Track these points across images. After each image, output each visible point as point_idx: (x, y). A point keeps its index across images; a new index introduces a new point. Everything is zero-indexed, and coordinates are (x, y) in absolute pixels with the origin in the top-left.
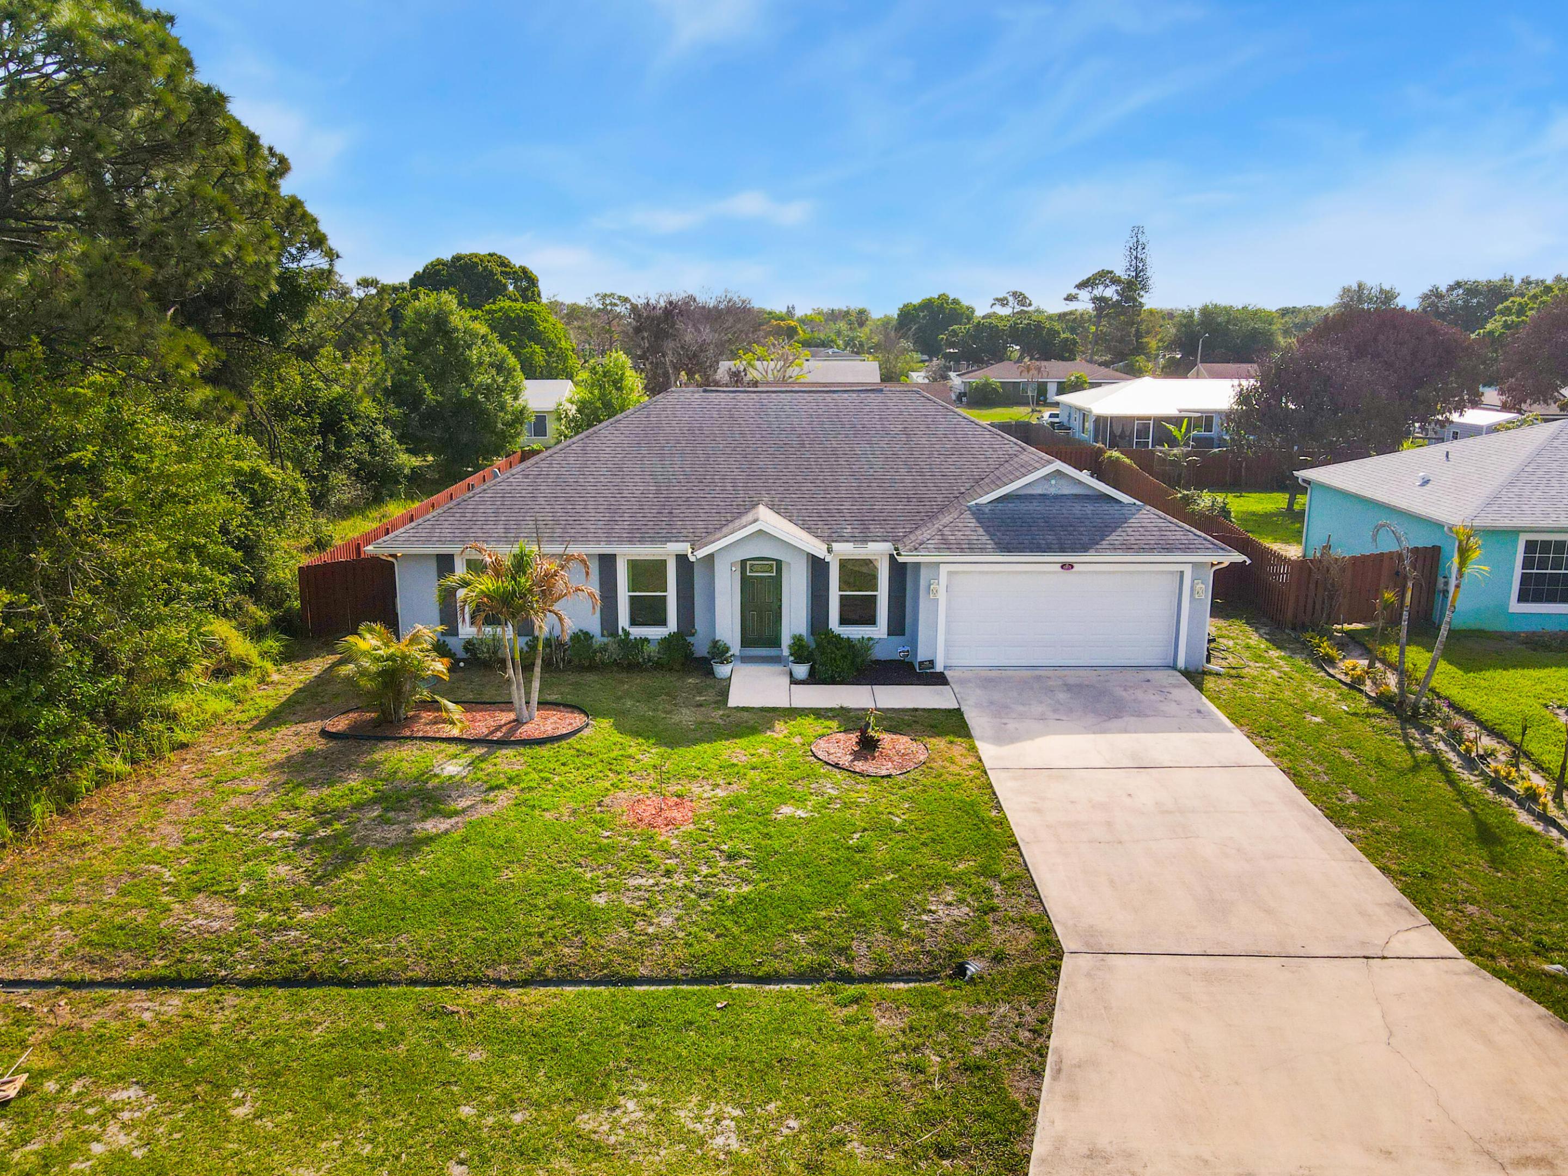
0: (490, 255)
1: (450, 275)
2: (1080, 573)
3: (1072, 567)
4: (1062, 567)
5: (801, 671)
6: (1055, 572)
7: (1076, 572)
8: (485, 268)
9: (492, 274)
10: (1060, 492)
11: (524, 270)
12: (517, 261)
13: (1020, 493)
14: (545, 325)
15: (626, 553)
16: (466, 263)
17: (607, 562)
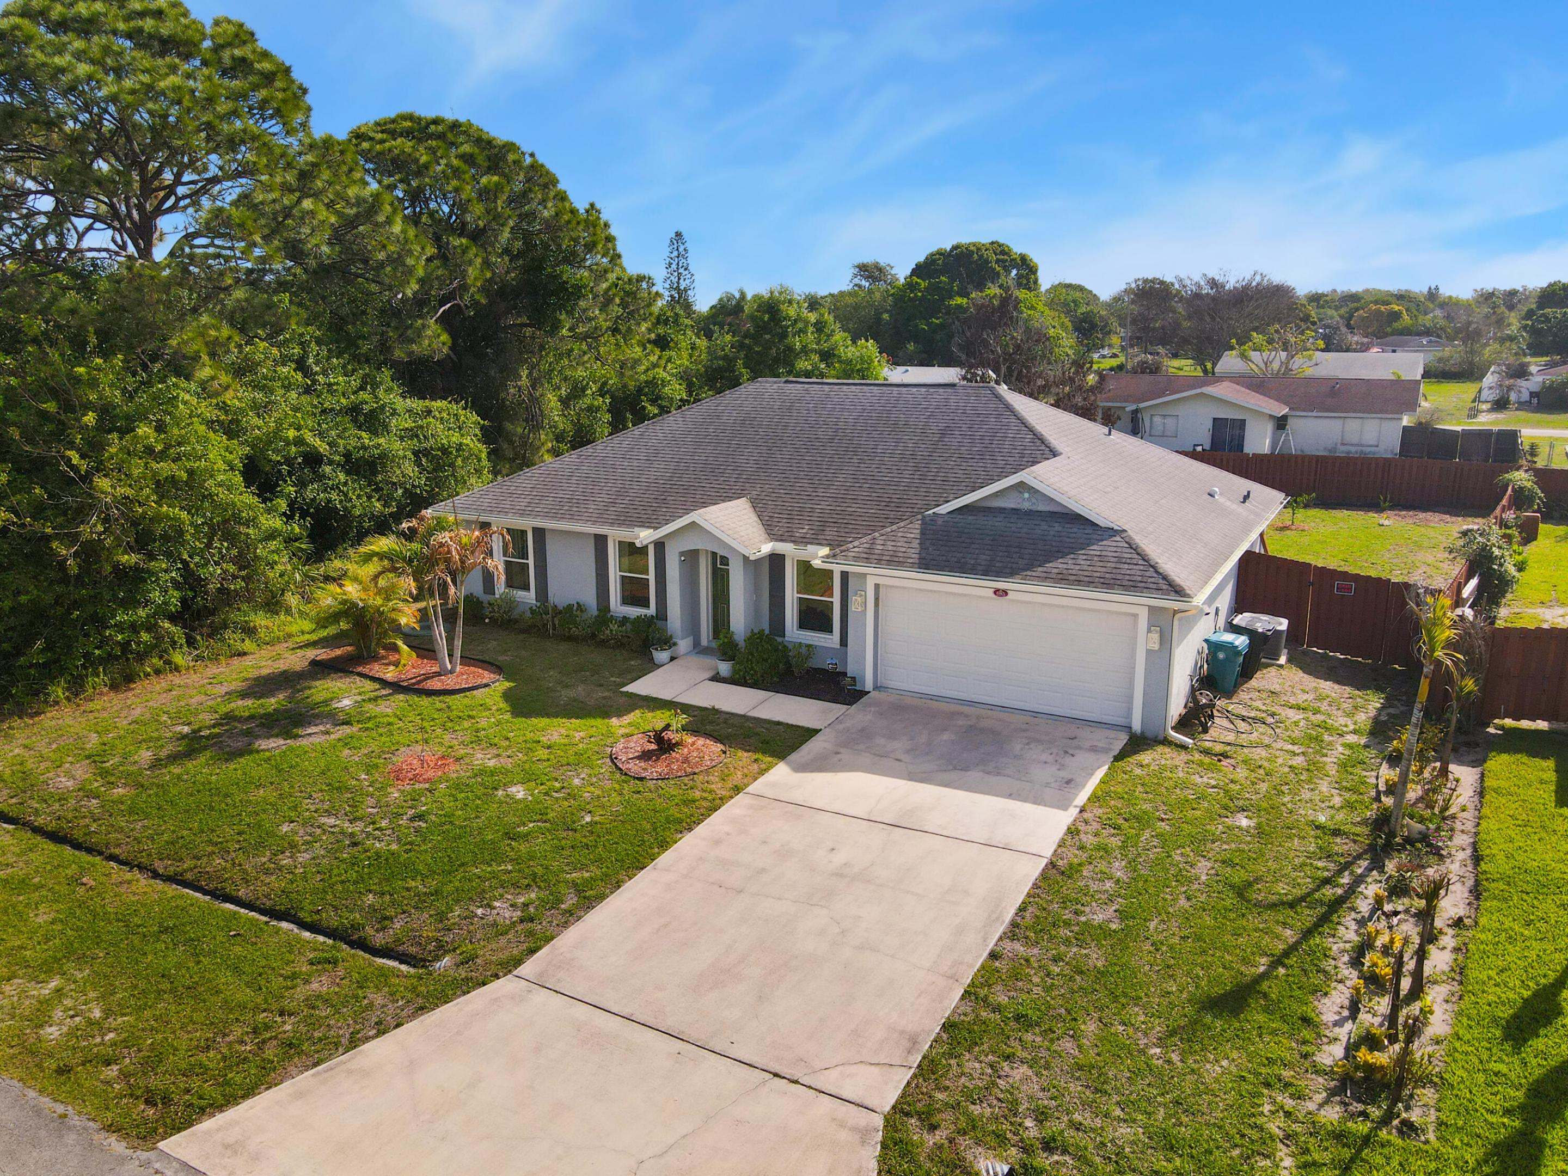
0: (993, 243)
1: (945, 264)
2: (1013, 601)
3: (1006, 594)
4: (995, 593)
5: (724, 668)
6: (988, 598)
7: (1010, 600)
8: (981, 257)
9: (987, 261)
10: (1034, 508)
11: (1023, 258)
12: (1018, 248)
13: (979, 504)
14: (1029, 312)
15: (616, 535)
16: (962, 252)
17: (600, 541)
